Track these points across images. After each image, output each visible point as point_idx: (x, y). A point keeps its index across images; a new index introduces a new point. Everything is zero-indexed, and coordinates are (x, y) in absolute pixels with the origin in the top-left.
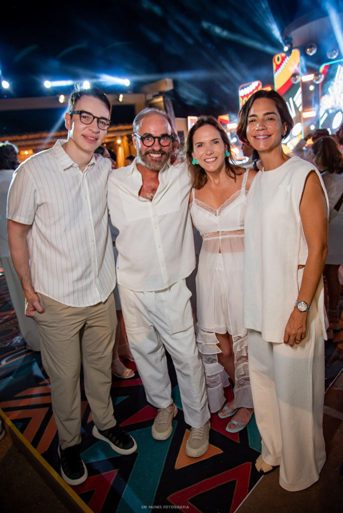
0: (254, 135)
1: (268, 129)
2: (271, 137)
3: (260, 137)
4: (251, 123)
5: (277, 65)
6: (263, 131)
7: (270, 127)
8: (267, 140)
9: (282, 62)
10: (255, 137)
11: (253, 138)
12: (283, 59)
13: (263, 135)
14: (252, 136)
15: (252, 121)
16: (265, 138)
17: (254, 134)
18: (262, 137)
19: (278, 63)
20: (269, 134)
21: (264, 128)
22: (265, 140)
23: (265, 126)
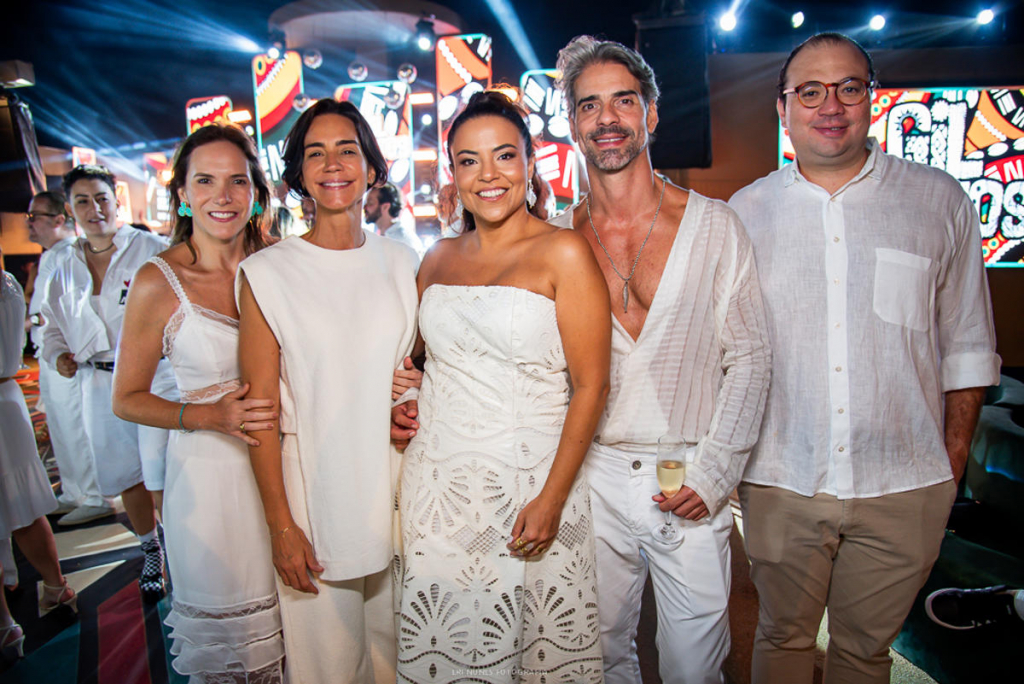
0: (320, 181)
1: (347, 171)
2: (352, 185)
3: (333, 185)
4: (314, 158)
5: (258, 76)
6: (337, 173)
7: (351, 166)
8: (346, 189)
9: (267, 73)
10: (322, 184)
11: (317, 186)
12: (270, 67)
13: (339, 182)
14: (316, 183)
15: (314, 155)
16: (342, 187)
17: (320, 178)
18: (337, 184)
19: (261, 72)
20: (349, 179)
21: (339, 168)
22: (342, 190)
23: (340, 164)
